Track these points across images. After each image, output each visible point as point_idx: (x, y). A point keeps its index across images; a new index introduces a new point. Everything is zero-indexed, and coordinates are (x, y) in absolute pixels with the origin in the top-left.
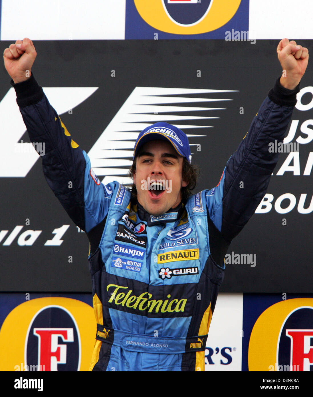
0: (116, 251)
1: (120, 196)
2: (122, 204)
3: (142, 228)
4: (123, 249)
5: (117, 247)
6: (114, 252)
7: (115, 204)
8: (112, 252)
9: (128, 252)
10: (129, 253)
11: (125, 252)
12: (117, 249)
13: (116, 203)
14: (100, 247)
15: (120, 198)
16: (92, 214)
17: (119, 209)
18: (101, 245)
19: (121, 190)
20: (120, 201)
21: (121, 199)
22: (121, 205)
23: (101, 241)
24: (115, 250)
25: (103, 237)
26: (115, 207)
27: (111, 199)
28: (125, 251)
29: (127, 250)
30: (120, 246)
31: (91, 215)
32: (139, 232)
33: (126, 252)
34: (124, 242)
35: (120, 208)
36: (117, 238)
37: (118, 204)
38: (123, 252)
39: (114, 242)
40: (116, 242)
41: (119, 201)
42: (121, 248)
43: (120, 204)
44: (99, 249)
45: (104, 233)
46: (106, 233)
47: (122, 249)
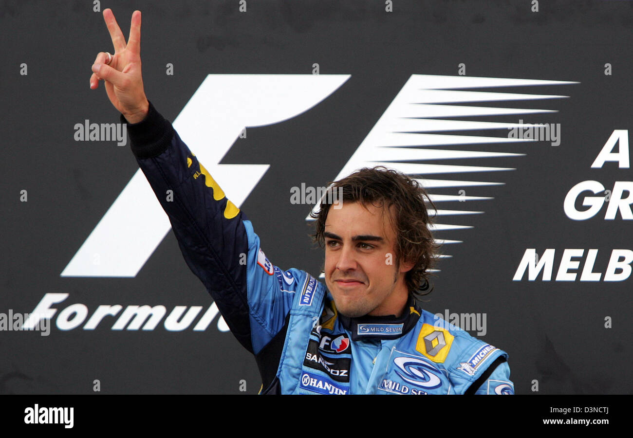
0: (305, 383)
1: (307, 291)
2: (312, 303)
3: (343, 344)
4: (316, 380)
5: (306, 377)
6: (302, 386)
7: (300, 305)
8: (299, 385)
9: (323, 386)
10: (325, 388)
11: (317, 387)
12: (306, 380)
13: (302, 302)
14: (279, 376)
15: (308, 294)
16: (262, 322)
17: (306, 313)
18: (280, 372)
19: (309, 283)
20: (308, 299)
21: (309, 296)
22: (310, 305)
23: (279, 367)
24: (303, 382)
25: (283, 360)
26: (300, 310)
27: (294, 294)
28: (318, 385)
29: (321, 382)
30: (312, 376)
31: (261, 324)
32: (338, 350)
33: (319, 387)
34: (317, 369)
35: (309, 310)
36: (307, 363)
37: (305, 303)
38: (314, 385)
39: (301, 369)
40: (305, 368)
41: (306, 300)
42: (312, 379)
43: (309, 303)
44: (278, 380)
45: (285, 353)
46: (287, 354)
47: (313, 381)
